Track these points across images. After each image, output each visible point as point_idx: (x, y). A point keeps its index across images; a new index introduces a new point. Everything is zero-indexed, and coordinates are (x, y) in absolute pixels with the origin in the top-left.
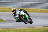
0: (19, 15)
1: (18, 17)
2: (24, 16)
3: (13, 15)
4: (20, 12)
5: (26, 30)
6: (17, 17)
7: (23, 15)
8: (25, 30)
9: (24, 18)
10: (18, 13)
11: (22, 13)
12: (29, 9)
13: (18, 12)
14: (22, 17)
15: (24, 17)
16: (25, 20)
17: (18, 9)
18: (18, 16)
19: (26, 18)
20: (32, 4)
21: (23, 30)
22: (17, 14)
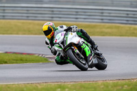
0: (63, 43)
1: (60, 49)
2: (79, 46)
3: (47, 43)
4: (66, 34)
5: (112, 87)
6: (56, 48)
7: (76, 43)
8: (107, 87)
9: (78, 54)
10: (59, 37)
11: (71, 39)
12: (119, 27)
13: (60, 34)
14: (73, 50)
15: (77, 51)
16: (82, 58)
17: (62, 27)
18: (60, 47)
19: (84, 53)
20: (128, 14)
21: (102, 86)
22: (58, 42)
